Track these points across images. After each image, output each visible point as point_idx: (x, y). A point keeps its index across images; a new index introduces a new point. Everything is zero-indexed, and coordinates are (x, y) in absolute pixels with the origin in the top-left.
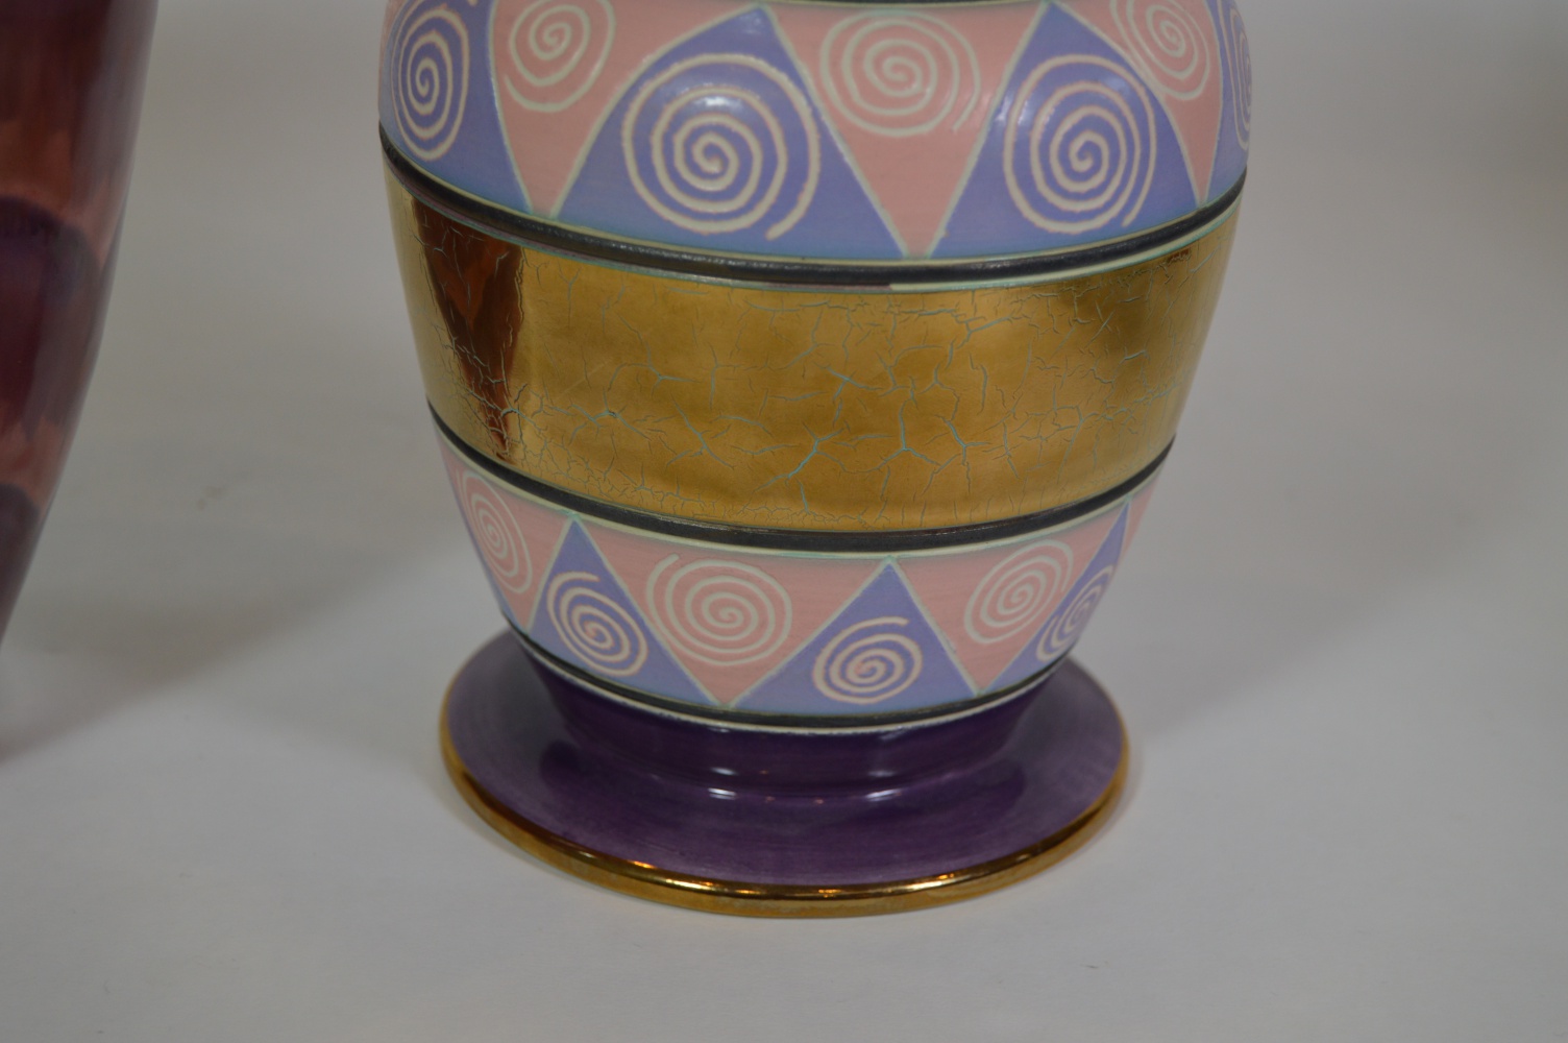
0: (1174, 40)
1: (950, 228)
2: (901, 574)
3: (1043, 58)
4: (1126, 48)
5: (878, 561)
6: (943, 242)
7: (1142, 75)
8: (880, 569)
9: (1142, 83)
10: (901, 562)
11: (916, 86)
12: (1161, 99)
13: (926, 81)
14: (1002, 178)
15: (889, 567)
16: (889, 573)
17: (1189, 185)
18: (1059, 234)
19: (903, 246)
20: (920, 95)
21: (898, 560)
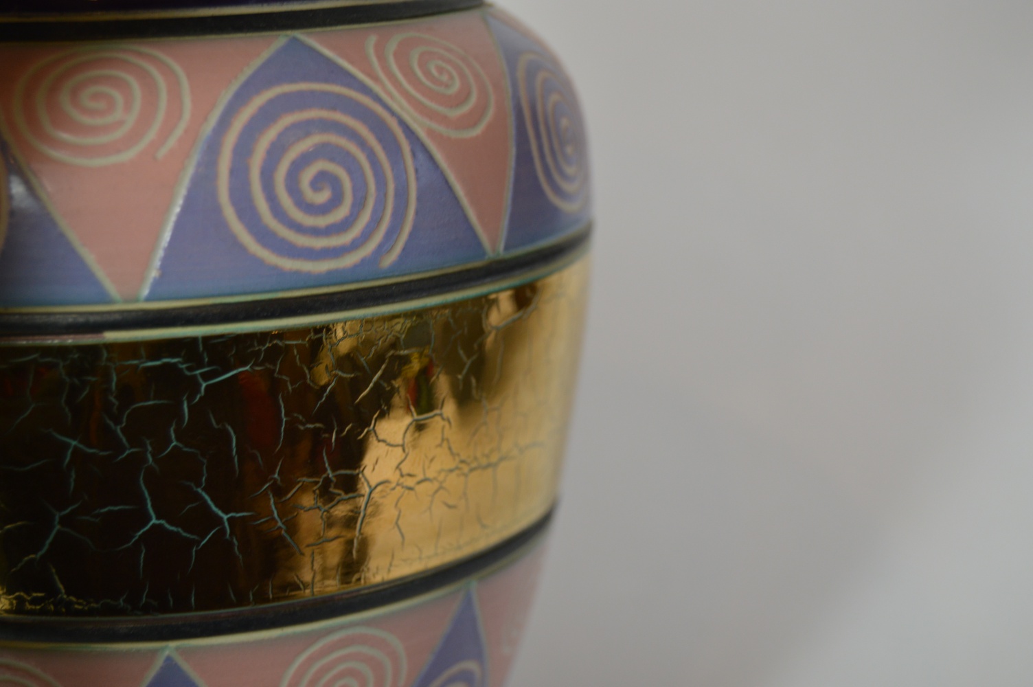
0: (445, 78)
1: (164, 268)
2: (186, 667)
3: (270, 84)
4: (376, 79)
5: (154, 653)
6: (157, 283)
7: (395, 107)
8: (159, 663)
9: (393, 113)
10: (183, 652)
11: (118, 114)
12: (422, 134)
13: (128, 107)
14: (217, 209)
15: (169, 659)
16: (170, 664)
17: (475, 236)
18: (297, 273)
19: (111, 288)
20: (121, 123)
21: (177, 649)
